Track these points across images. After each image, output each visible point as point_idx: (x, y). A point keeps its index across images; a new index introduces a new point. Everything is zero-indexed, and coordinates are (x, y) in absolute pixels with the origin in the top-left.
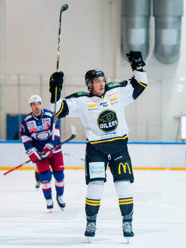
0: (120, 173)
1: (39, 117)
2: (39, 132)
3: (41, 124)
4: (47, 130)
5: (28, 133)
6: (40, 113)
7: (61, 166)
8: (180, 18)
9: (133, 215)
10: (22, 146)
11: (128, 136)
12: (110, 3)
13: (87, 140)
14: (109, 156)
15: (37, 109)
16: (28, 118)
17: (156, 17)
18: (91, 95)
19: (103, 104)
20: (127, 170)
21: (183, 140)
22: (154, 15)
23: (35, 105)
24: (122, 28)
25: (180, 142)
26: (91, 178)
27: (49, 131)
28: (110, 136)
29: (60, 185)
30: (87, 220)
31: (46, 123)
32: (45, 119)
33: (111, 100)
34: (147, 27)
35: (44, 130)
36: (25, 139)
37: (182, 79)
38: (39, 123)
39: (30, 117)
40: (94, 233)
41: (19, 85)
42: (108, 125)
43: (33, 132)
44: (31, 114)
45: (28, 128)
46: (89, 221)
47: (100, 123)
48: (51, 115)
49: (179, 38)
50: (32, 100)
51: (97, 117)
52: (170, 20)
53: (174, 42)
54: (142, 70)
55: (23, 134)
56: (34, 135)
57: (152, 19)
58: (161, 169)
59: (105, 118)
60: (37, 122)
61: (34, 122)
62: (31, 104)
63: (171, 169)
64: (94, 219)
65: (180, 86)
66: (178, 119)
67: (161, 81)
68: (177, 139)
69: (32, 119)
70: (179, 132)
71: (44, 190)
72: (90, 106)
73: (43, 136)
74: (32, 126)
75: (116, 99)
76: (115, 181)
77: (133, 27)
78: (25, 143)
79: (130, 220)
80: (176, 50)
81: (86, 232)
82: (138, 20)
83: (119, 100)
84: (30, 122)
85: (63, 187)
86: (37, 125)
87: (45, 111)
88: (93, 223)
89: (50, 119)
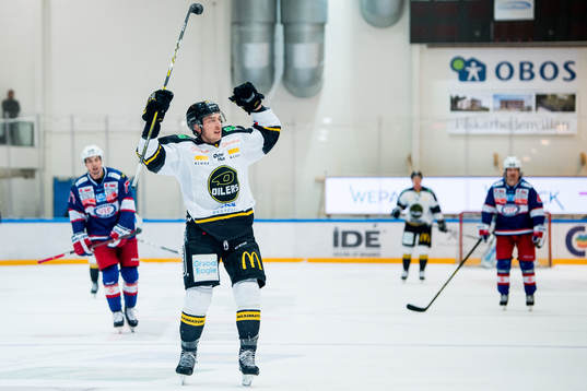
0: (244, 267)
1: (99, 181)
2: (98, 204)
3: (103, 192)
4: (112, 201)
5: (80, 207)
6: (100, 174)
7: (134, 259)
8: (321, 26)
9: (259, 341)
10: (69, 227)
11: (253, 211)
12: (214, 4)
13: (189, 216)
14: (226, 244)
15: (95, 169)
16: (81, 182)
17: (286, 25)
18: (199, 141)
19: (219, 156)
20: (256, 263)
21: (329, 216)
22: (282, 22)
23: (91, 161)
24: (232, 41)
25: (324, 218)
26: (196, 281)
27: (116, 203)
28: (227, 209)
29: (131, 289)
30: (183, 347)
31: (111, 189)
32: (109, 184)
33: (230, 152)
34: (272, 41)
35: (107, 202)
36: (74, 215)
37: (327, 121)
38: (99, 189)
39: (86, 179)
40: (192, 369)
41: (73, 133)
42: (224, 191)
43: (87, 205)
44: (86, 175)
45: (81, 197)
46: (185, 349)
47: (212, 186)
48: (118, 177)
49: (321, 57)
50: (85, 154)
51: (207, 176)
52: (306, 29)
53: (314, 64)
54: (263, 109)
55: (72, 207)
56: (90, 210)
57: (279, 28)
58: (295, 260)
59: (221, 179)
60: (95, 188)
61: (91, 188)
62: (86, 161)
63: (311, 261)
64: (192, 347)
65: (324, 132)
66: (322, 183)
67: (293, 124)
68: (319, 214)
69: (88, 183)
70: (322, 202)
71: (108, 297)
72: (197, 158)
73: (105, 211)
74: (87, 194)
75: (237, 150)
76: (234, 281)
77: (249, 40)
78: (73, 222)
79: (253, 348)
80: (316, 77)
81: (179, 366)
82: (257, 29)
83: (241, 152)
84: (83, 189)
85: (136, 294)
86: (96, 193)
87: (110, 170)
88: (190, 353)
89: (116, 183)
